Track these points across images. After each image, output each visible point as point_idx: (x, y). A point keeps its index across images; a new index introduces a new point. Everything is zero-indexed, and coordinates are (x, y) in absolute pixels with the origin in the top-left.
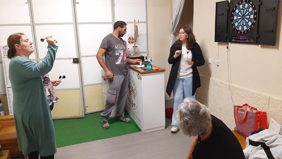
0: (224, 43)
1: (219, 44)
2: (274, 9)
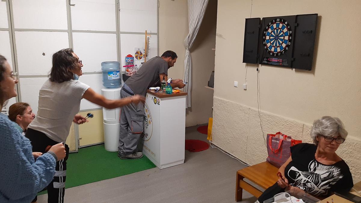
0: (254, 64)
1: (247, 65)
2: (311, 32)
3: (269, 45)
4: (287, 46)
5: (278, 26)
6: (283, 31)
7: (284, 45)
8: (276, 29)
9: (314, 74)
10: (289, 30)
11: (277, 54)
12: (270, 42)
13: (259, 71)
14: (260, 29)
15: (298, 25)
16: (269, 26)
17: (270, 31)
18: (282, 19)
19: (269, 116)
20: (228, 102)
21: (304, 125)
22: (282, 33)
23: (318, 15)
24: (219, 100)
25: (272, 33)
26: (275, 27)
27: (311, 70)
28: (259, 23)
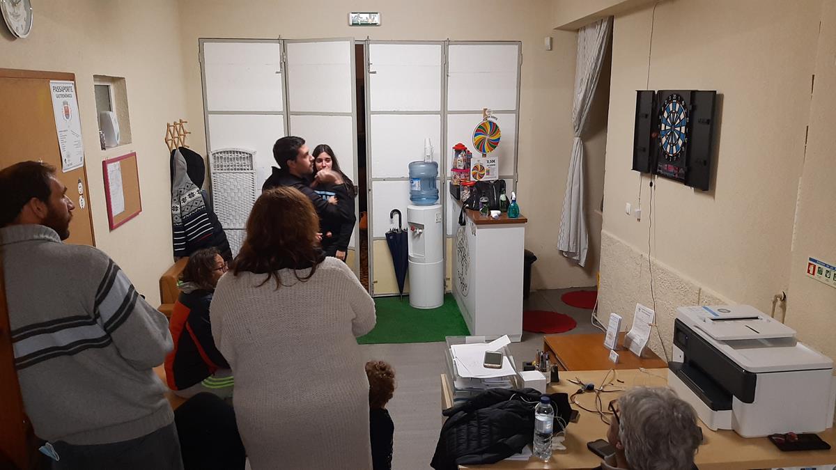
0: (647, 174)
1: (641, 175)
2: (708, 122)
3: (664, 140)
4: (684, 144)
5: (674, 107)
6: (679, 118)
7: (680, 142)
8: (671, 112)
9: (714, 198)
10: (686, 116)
11: (672, 157)
12: (665, 135)
13: (653, 187)
14: (653, 110)
15: (694, 108)
16: (665, 106)
17: (666, 115)
18: (678, 96)
19: (664, 271)
20: (618, 241)
21: (700, 289)
22: (678, 121)
23: (717, 93)
24: (608, 237)
25: (668, 120)
26: (671, 110)
27: (707, 190)
28: (653, 100)
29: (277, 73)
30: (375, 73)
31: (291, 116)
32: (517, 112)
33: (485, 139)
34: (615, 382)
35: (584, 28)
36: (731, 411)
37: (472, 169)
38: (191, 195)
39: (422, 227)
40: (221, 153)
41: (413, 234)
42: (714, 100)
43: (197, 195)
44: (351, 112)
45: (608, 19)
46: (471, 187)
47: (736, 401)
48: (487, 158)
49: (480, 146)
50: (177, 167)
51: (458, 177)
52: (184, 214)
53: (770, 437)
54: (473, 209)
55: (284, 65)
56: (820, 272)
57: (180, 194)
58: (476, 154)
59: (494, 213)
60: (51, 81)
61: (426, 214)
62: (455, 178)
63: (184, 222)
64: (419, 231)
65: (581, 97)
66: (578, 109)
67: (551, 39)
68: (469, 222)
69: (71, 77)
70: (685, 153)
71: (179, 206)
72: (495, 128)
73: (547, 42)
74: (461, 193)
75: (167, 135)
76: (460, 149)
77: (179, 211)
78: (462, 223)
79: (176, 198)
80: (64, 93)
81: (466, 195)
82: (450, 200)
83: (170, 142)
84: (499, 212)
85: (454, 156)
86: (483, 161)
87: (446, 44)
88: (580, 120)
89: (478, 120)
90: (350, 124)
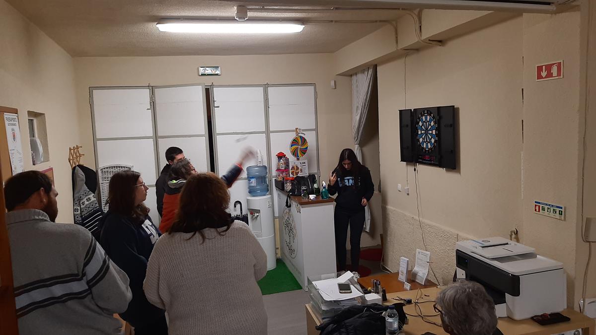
0: (411, 163)
1: (407, 164)
2: (451, 126)
3: (421, 140)
4: (435, 141)
5: (426, 118)
6: (430, 125)
7: (433, 140)
8: (425, 122)
9: (460, 173)
10: (435, 123)
11: (428, 151)
12: (422, 137)
13: (416, 171)
14: (412, 122)
15: (440, 118)
16: (419, 118)
17: (420, 124)
18: (429, 111)
19: (431, 227)
21: (458, 235)
22: (430, 127)
23: (455, 107)
25: (423, 127)
26: (424, 120)
27: (455, 169)
28: (411, 115)
29: (148, 109)
30: (218, 107)
31: (159, 139)
32: (316, 130)
33: (298, 148)
34: (423, 296)
35: (356, 74)
36: (505, 304)
37: (290, 168)
38: (89, 199)
39: (258, 211)
40: (107, 168)
41: (252, 217)
42: (453, 112)
43: (93, 199)
44: (204, 133)
45: (374, 67)
46: (292, 181)
47: (508, 296)
48: (300, 161)
49: (295, 153)
50: (78, 179)
51: (281, 175)
52: (83, 213)
53: (532, 318)
54: (296, 195)
55: (153, 104)
56: (543, 209)
57: (80, 199)
58: (292, 159)
59: (312, 197)
60: (5, 113)
61: (260, 202)
62: (279, 176)
63: (83, 220)
64: (256, 215)
65: (358, 118)
66: (356, 127)
67: (335, 82)
68: (294, 205)
69: (15, 111)
70: (437, 146)
71: (79, 208)
72: (304, 141)
73: (333, 83)
74: (285, 185)
75: (70, 157)
76: (281, 155)
77: (79, 212)
78: (288, 206)
79: (77, 202)
80: (12, 122)
81: (288, 187)
82: (275, 192)
83: (71, 161)
84: (315, 196)
85: (277, 161)
86: (298, 163)
87: (266, 87)
88: (358, 134)
89: (293, 136)
90: (204, 142)
